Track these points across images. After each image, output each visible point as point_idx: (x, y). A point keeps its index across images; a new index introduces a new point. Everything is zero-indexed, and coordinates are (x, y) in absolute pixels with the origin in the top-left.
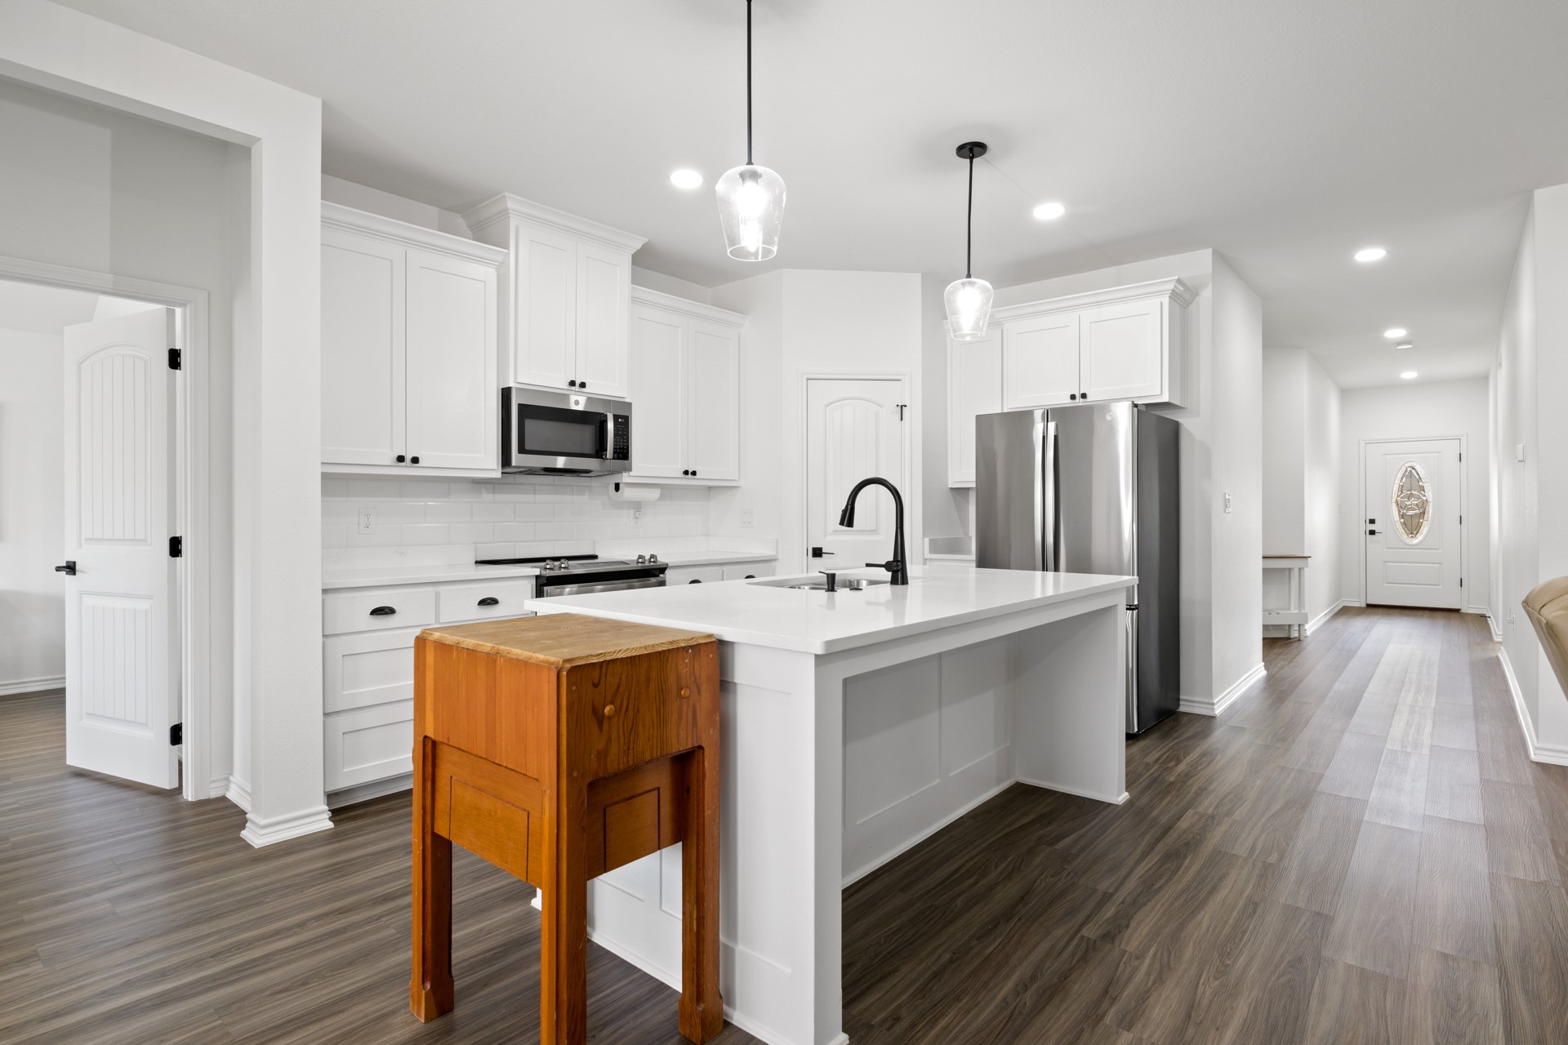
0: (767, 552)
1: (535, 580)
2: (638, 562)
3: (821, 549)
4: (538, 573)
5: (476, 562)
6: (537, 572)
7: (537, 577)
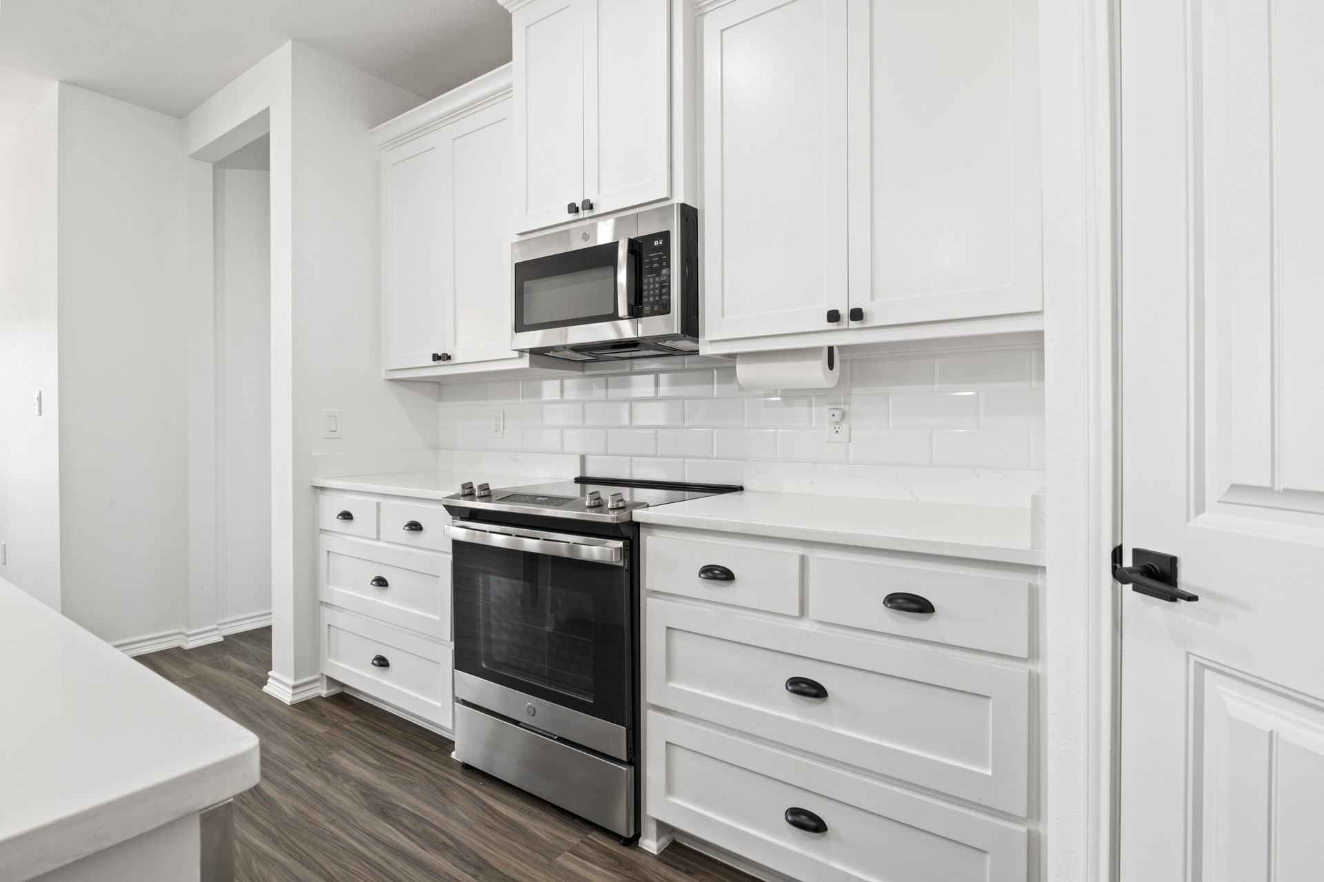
5: (575, 479)
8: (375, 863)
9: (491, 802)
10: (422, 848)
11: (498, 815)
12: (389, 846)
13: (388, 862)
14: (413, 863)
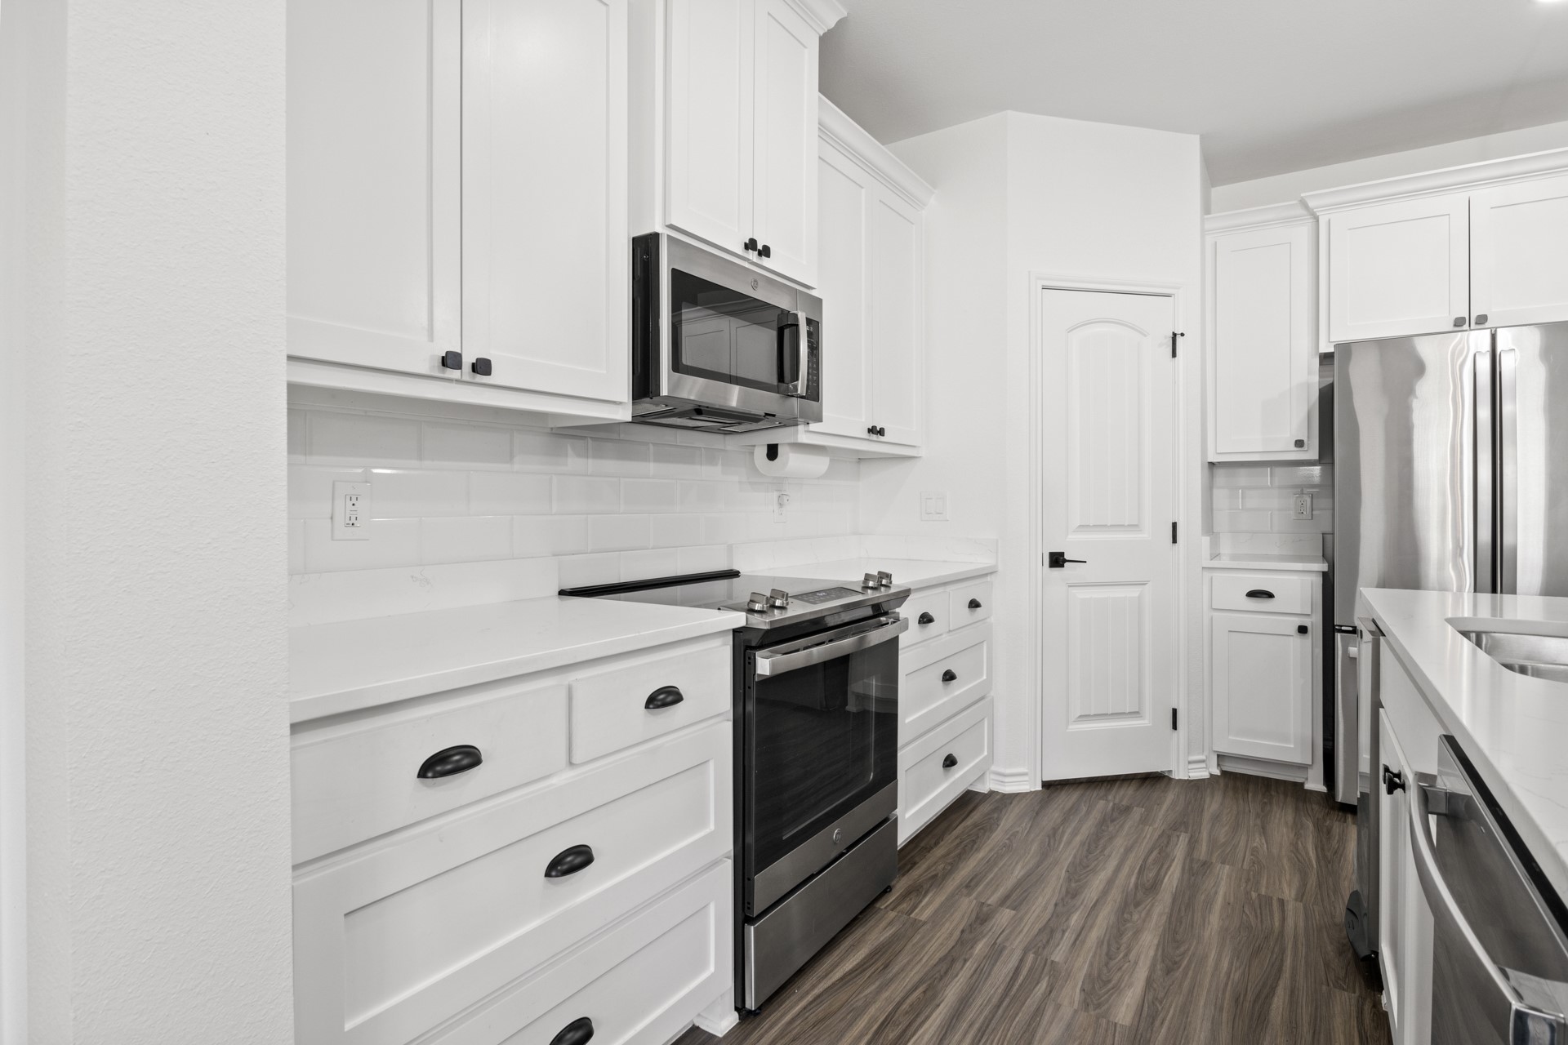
0: (982, 561)
1: (730, 638)
2: (866, 588)
3: (1062, 554)
4: (742, 623)
5: (562, 593)
6: (739, 619)
7: (736, 632)
8: (976, 1035)
9: (838, 974)
10: (939, 1005)
11: (865, 964)
12: (946, 1032)
13: (971, 1026)
14: (966, 1004)
